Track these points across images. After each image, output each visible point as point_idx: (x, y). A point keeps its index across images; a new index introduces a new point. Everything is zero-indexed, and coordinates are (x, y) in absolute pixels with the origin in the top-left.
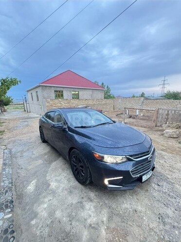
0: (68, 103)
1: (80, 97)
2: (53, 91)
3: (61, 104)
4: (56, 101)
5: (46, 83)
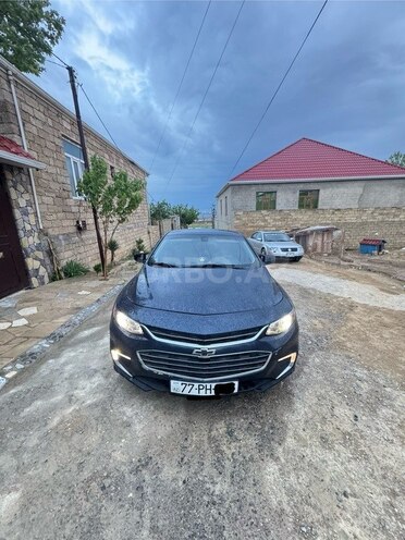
0: (283, 219)
1: (320, 203)
2: (254, 194)
3: (266, 221)
4: (257, 215)
5: (243, 179)
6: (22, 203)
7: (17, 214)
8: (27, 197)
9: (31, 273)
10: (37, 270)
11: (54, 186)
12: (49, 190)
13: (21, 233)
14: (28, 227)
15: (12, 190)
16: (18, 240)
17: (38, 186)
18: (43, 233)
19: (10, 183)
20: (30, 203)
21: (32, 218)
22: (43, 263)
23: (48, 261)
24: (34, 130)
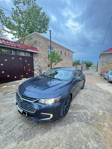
6: (36, 60)
7: (34, 62)
8: (37, 59)
9: (35, 74)
10: (36, 74)
11: (44, 56)
12: (42, 57)
13: (34, 66)
14: (36, 65)
15: (34, 57)
16: (33, 67)
17: (40, 56)
18: (39, 66)
19: (34, 56)
20: (37, 60)
21: (37, 63)
22: (38, 73)
23: (39, 72)
24: (41, 45)
